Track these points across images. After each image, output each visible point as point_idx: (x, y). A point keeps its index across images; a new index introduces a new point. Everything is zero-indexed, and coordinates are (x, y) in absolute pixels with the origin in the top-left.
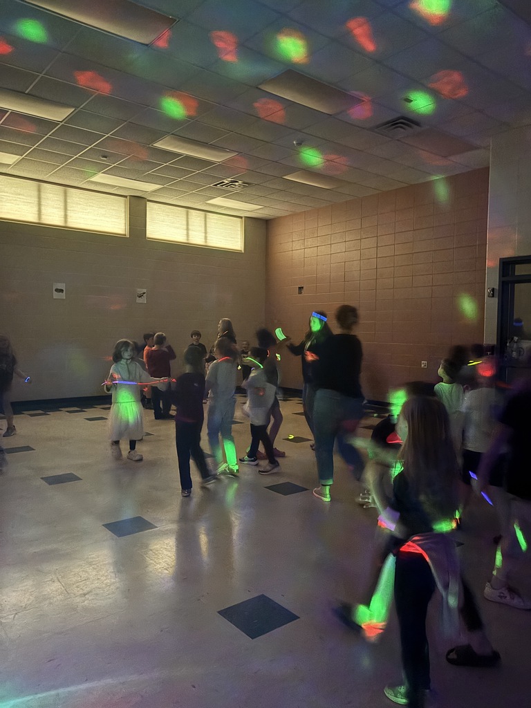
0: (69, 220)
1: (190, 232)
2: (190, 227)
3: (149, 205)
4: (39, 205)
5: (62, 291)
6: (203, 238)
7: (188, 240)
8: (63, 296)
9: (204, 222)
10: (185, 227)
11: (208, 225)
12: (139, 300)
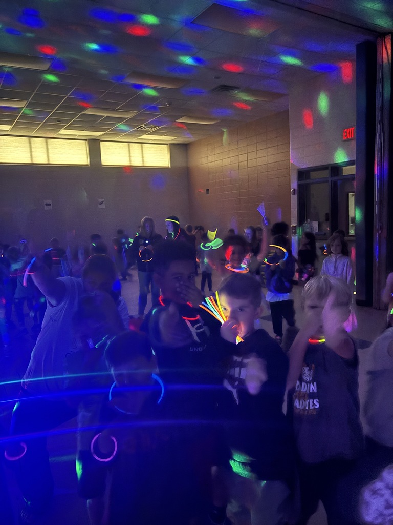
0: (50, 159)
1: (132, 158)
2: (132, 155)
3: (102, 143)
4: (31, 152)
5: (49, 205)
6: (141, 161)
7: (130, 163)
8: (50, 208)
9: (141, 150)
10: (128, 155)
11: (144, 152)
12: (100, 206)
